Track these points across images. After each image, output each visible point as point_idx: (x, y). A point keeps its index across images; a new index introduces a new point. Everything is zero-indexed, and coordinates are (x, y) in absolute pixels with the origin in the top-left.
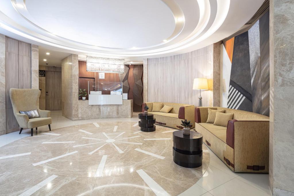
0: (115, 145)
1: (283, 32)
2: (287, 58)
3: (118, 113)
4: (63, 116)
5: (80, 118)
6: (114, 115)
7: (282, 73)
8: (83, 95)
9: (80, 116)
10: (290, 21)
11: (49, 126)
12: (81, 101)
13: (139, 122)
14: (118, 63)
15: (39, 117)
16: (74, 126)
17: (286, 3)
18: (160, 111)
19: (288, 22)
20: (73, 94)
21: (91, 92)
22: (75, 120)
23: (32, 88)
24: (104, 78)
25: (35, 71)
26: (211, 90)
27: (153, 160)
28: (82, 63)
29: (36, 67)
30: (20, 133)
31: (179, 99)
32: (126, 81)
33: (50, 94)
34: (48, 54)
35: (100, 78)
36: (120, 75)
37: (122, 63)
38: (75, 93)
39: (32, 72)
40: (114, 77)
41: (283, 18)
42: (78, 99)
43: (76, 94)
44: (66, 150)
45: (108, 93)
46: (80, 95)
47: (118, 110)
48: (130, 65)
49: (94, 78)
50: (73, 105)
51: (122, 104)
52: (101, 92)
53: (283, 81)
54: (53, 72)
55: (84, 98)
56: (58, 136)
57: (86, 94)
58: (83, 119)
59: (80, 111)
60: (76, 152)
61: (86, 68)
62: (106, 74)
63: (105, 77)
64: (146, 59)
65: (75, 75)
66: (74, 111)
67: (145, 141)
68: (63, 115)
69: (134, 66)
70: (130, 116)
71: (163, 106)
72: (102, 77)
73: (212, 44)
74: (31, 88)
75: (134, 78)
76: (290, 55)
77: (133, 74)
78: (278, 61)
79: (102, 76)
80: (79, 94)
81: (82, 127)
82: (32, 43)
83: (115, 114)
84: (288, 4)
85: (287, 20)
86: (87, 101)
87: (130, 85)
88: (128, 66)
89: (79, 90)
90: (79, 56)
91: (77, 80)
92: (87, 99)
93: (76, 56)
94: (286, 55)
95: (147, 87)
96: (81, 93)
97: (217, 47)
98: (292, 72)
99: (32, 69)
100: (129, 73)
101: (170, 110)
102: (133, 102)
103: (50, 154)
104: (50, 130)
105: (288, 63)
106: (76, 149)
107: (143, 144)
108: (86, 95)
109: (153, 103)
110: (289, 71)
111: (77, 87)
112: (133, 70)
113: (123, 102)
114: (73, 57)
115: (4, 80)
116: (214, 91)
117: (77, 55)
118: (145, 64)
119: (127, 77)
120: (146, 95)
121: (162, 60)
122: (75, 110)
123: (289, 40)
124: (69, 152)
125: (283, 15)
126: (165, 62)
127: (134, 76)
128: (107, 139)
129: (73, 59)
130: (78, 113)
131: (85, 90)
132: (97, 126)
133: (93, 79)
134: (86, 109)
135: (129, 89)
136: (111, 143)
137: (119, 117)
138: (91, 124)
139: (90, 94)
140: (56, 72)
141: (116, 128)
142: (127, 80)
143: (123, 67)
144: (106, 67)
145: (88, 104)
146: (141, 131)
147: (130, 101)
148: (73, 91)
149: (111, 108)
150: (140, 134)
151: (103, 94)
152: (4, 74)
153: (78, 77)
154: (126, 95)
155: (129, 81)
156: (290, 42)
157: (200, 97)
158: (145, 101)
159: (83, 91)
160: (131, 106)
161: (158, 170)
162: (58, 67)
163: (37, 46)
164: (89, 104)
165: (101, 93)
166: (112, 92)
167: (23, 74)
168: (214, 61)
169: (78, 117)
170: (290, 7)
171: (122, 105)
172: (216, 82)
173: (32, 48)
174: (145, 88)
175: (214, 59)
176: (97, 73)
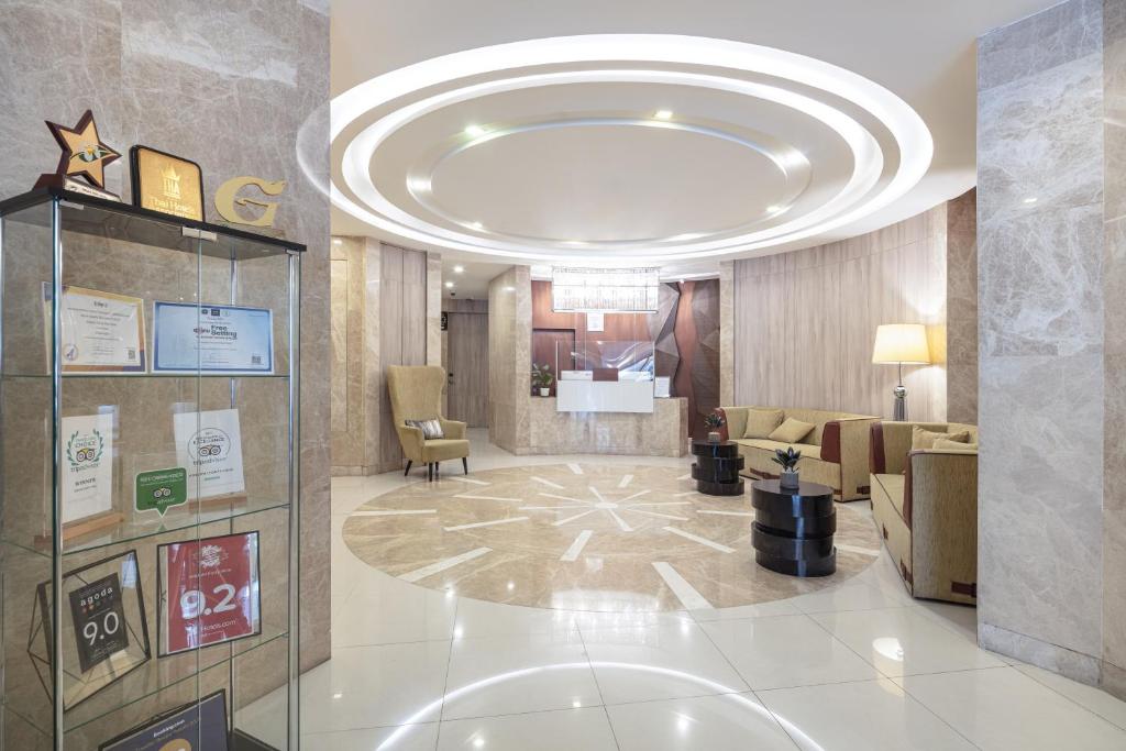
0: (615, 516)
1: (997, 213)
2: (1008, 281)
3: (639, 439)
4: (490, 441)
5: (535, 450)
6: (627, 444)
7: (997, 320)
8: (544, 382)
9: (533, 442)
10: (1015, 185)
11: (464, 460)
12: (536, 399)
13: (694, 465)
14: (640, 279)
15: (444, 437)
16: (520, 469)
17: (1004, 138)
18: (770, 436)
19: (1011, 188)
20: (518, 378)
21: (565, 374)
22: (521, 455)
23: (429, 364)
24: (601, 328)
25: (435, 319)
26: (941, 364)
27: (701, 550)
28: (540, 287)
29: (435, 312)
30: (406, 474)
31: (838, 396)
32: (670, 337)
33: (457, 379)
34: (459, 269)
35: (590, 328)
36: (650, 319)
37: (653, 280)
38: (522, 375)
39: (429, 324)
40: (631, 325)
41: (1000, 178)
42: (529, 395)
43: (525, 381)
44: (504, 513)
45: (611, 376)
46: (535, 383)
47: (640, 429)
48: (682, 282)
49: (573, 331)
50: (517, 411)
51: (650, 410)
52: (591, 372)
53: (999, 340)
54: (466, 316)
55: (545, 391)
56: (483, 486)
57: (548, 378)
58: (541, 453)
59: (534, 429)
60: (527, 518)
61: (551, 303)
62: (606, 317)
63: (605, 325)
64: (728, 262)
65: (522, 325)
66: (518, 428)
67: (699, 515)
68: (492, 439)
69: (698, 285)
70: (676, 452)
71: (782, 421)
72: (595, 327)
73: (943, 204)
74: (426, 363)
75: (697, 327)
76: (1014, 273)
77: (694, 312)
78: (987, 289)
79: (595, 324)
80: (533, 378)
81: (540, 470)
82: (429, 251)
83: (630, 443)
84: (1008, 140)
85: (1008, 183)
86: (551, 399)
87: (682, 351)
88: (676, 286)
89: (533, 369)
90: (532, 268)
91: (528, 341)
92: (553, 393)
93: (525, 268)
94: (1007, 272)
95: (730, 356)
96: (538, 377)
97: (965, 212)
98: (1019, 317)
99: (428, 316)
100: (681, 309)
101: (803, 434)
102: (687, 405)
103: (472, 516)
104: (466, 473)
105: (1010, 295)
106: (526, 513)
107: (689, 521)
108: (549, 382)
109: (751, 410)
110: (1012, 316)
111: (528, 360)
112: (693, 297)
113: (656, 405)
114: (518, 273)
115: (378, 345)
116: (948, 369)
117: (528, 268)
118: (726, 277)
119: (671, 325)
120: (730, 382)
121: (782, 263)
122: (522, 425)
123: (1012, 235)
124: (511, 517)
125: (1000, 171)
126: (792, 268)
127: (695, 320)
128: (600, 501)
129: (517, 281)
130: (529, 435)
131: (546, 367)
132: (576, 472)
133: (571, 334)
134: (549, 423)
135: (680, 362)
136: (607, 510)
137: (643, 454)
138: (561, 466)
139: (560, 378)
140: (473, 316)
141: (626, 481)
142: (672, 334)
143: (654, 293)
144: (607, 294)
145: (555, 408)
146: (697, 492)
147: (676, 402)
148: (519, 369)
149: (621, 423)
150: (690, 498)
151: (596, 378)
152: (378, 332)
153: (529, 330)
154: (664, 384)
155: (680, 338)
156: (1016, 240)
157: (900, 389)
158: (726, 405)
159: (544, 372)
160: (682, 420)
161: (705, 569)
162: (479, 301)
163: (438, 256)
164: (559, 409)
165: (591, 377)
166: (621, 374)
167: (410, 330)
168: (949, 261)
169: (528, 445)
170: (1014, 150)
171: (651, 414)
172: (957, 336)
173: (429, 261)
174: (726, 359)
175: (952, 256)
176: (583, 317)
